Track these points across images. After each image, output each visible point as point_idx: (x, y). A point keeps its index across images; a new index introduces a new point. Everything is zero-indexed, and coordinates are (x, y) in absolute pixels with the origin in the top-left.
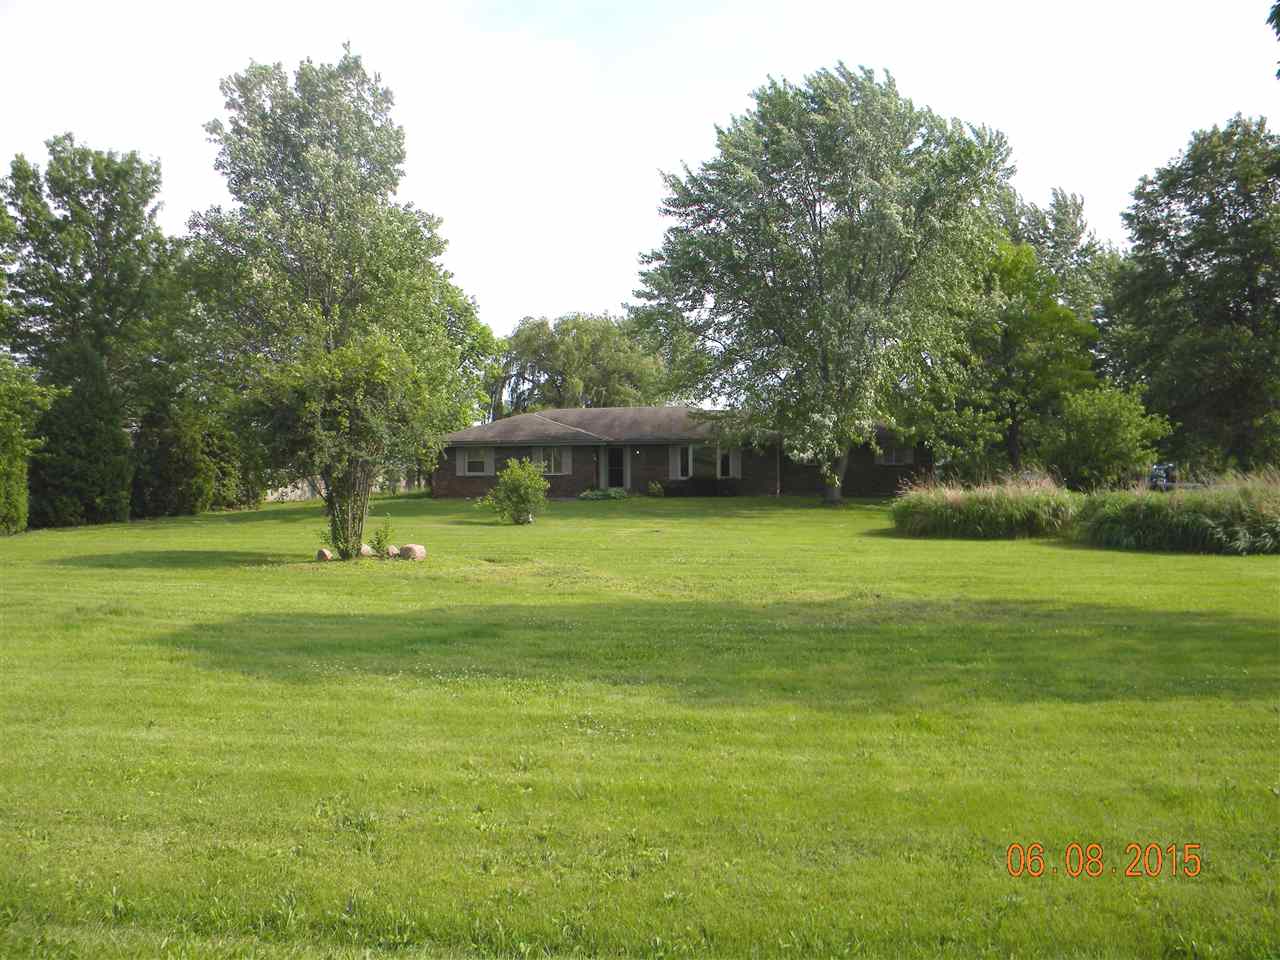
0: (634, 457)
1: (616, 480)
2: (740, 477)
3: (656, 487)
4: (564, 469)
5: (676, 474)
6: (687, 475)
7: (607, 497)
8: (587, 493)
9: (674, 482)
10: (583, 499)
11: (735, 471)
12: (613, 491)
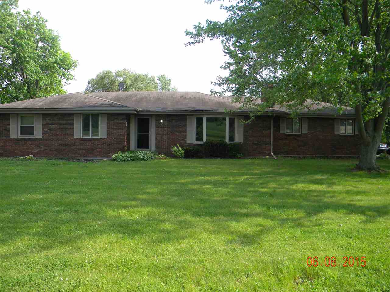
0: (158, 125)
1: (143, 143)
2: (242, 142)
3: (177, 149)
4: (100, 133)
5: (191, 139)
6: (201, 139)
7: (136, 159)
8: (118, 155)
9: (190, 145)
10: (115, 160)
11: (239, 138)
12: (141, 153)
